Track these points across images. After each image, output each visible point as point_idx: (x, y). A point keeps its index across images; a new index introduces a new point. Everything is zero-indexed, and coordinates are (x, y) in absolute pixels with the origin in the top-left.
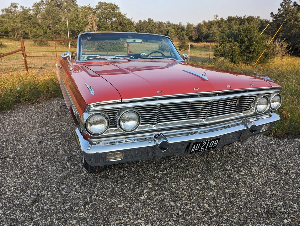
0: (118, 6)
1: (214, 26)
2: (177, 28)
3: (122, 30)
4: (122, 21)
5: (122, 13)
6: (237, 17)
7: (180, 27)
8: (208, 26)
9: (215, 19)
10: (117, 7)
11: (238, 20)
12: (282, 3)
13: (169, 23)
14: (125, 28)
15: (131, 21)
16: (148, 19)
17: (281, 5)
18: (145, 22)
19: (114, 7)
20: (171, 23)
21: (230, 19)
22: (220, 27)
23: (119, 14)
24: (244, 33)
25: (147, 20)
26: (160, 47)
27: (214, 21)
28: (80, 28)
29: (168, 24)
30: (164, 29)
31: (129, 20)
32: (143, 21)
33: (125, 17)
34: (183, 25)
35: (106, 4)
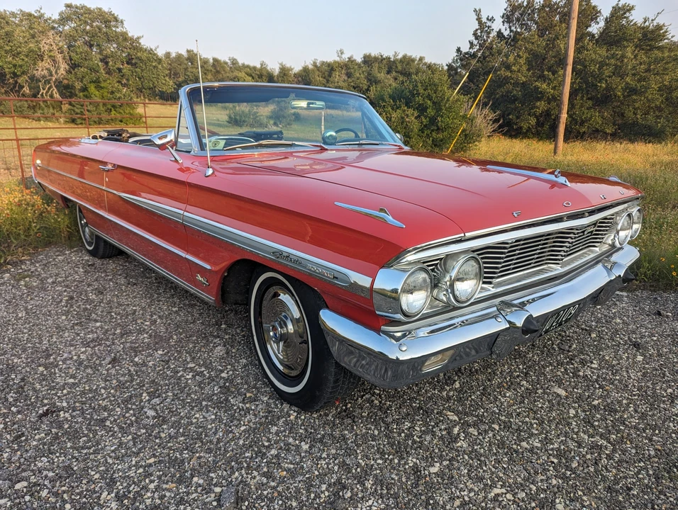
0: (120, 17)
1: (337, 73)
2: (258, 75)
3: (134, 74)
4: (132, 52)
5: (130, 35)
6: (382, 56)
7: (265, 73)
8: (324, 74)
9: (337, 59)
10: (116, 19)
11: (384, 62)
12: (477, 30)
13: (234, 62)
14: (142, 70)
15: (155, 54)
16: (188, 51)
17: (475, 34)
18: (179, 56)
19: (108, 19)
20: (240, 62)
21: (368, 60)
22: (349, 75)
23: (124, 36)
24: (425, 90)
25: (185, 54)
26: (230, 117)
27: (335, 62)
28: (21, 66)
29: (233, 64)
30: (228, 75)
31: (150, 52)
32: (173, 55)
33: (140, 44)
34: (268, 68)
35: (89, 11)
